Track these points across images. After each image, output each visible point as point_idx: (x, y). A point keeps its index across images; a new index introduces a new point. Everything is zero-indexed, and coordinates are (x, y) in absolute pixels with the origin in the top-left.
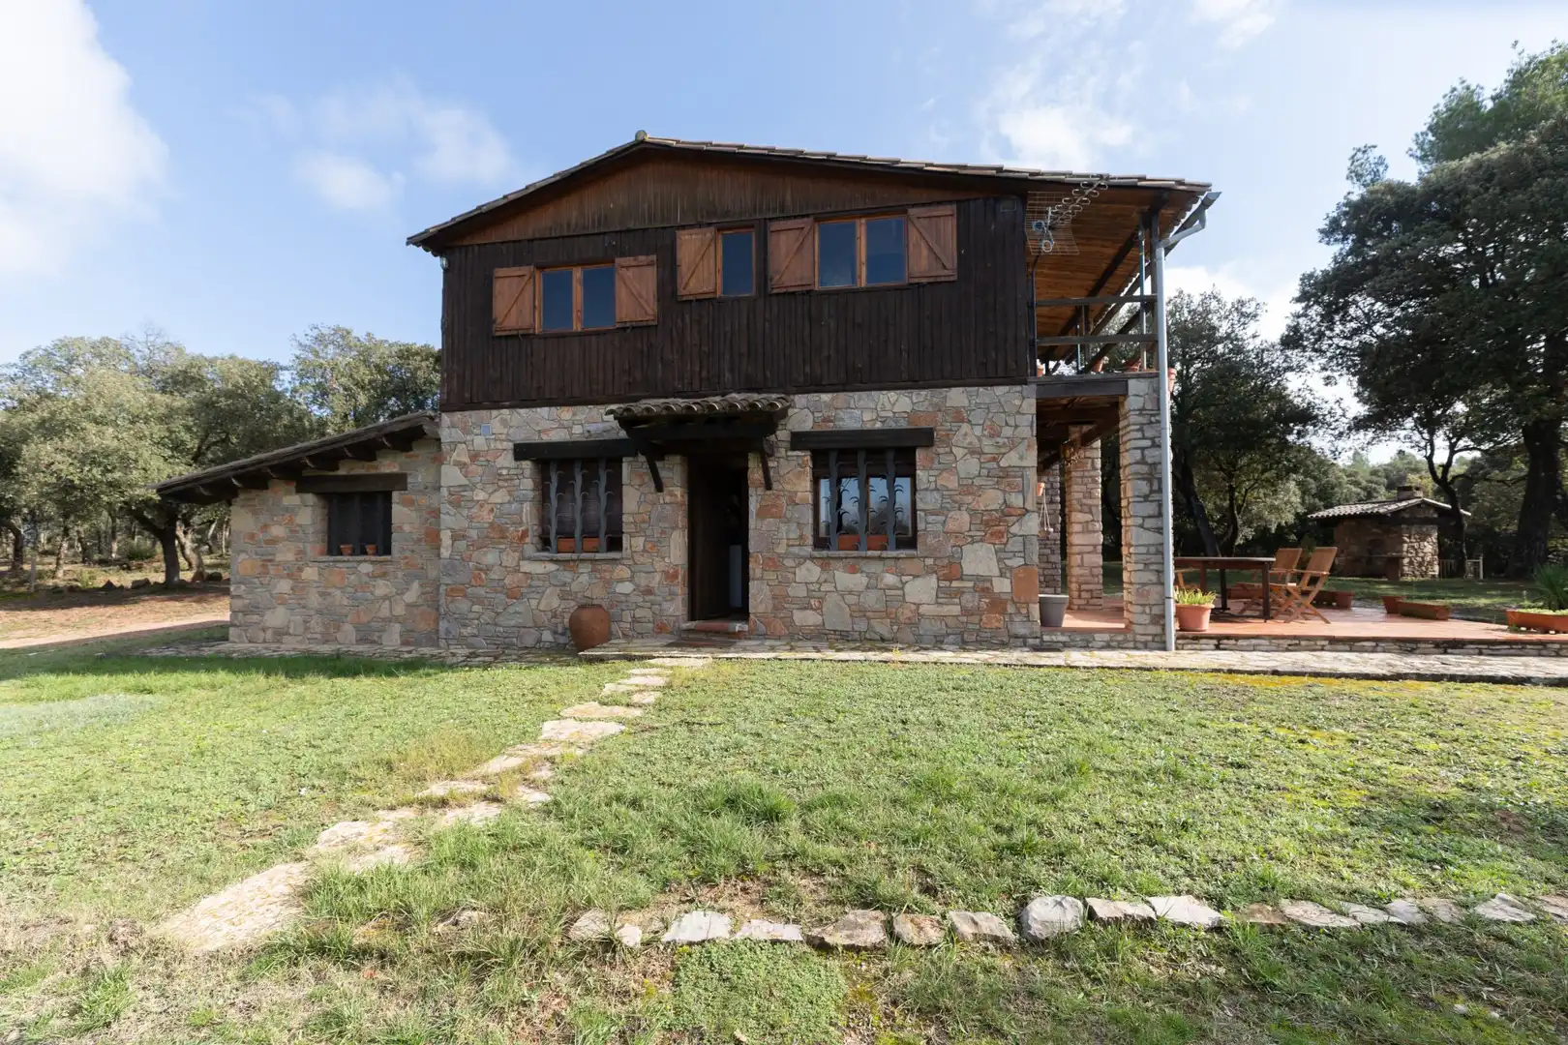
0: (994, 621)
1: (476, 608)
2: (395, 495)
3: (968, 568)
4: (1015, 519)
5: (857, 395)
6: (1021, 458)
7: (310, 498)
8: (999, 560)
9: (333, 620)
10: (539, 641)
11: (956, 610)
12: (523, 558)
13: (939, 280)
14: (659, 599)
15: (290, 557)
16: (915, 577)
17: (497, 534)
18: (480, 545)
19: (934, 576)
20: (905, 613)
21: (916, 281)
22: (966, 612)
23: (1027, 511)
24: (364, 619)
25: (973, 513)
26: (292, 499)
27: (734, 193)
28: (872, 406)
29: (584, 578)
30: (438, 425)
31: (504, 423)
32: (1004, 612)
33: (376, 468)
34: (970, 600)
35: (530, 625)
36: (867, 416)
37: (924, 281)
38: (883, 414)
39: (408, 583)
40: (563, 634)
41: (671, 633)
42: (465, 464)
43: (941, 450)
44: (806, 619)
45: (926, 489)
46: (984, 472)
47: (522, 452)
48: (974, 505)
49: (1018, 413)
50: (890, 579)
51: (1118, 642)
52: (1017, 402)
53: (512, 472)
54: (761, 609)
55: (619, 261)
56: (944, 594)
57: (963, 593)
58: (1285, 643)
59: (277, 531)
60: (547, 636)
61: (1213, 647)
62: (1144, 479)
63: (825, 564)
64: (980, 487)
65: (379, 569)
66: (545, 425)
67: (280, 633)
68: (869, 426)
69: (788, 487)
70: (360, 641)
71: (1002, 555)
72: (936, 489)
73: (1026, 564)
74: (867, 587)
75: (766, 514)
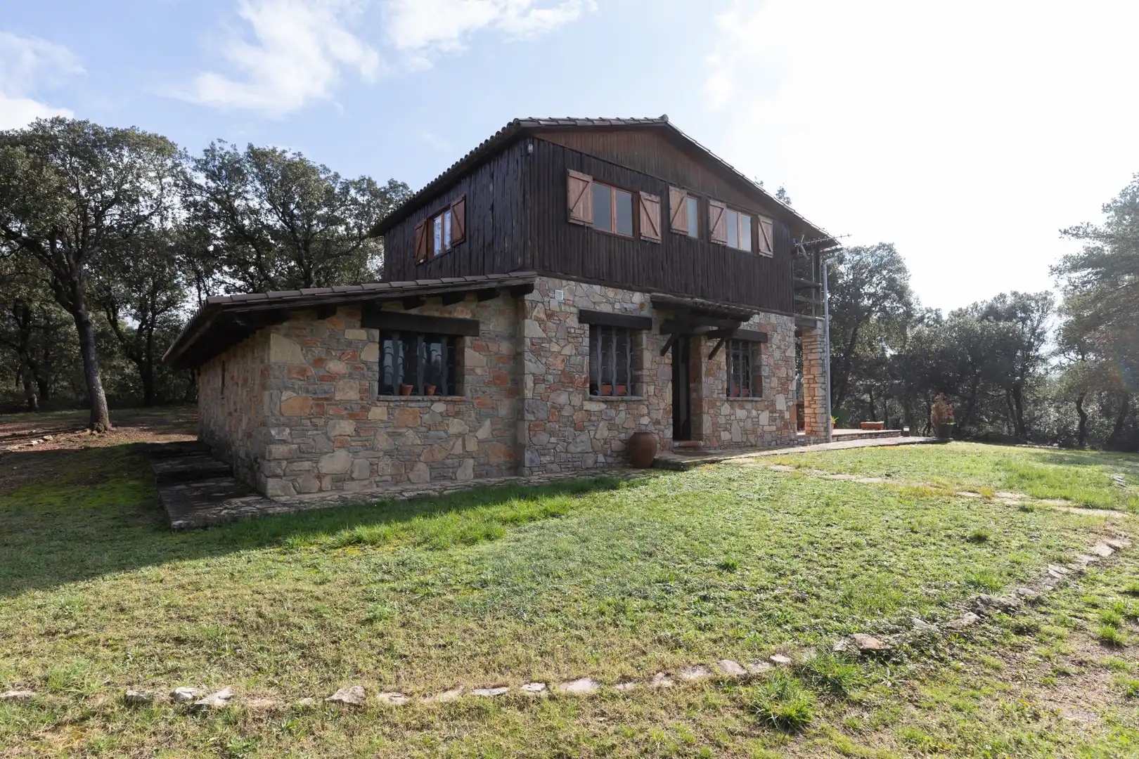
0: (785, 434)
1: (553, 440)
2: (468, 339)
3: (777, 407)
4: (790, 382)
6: (791, 352)
9: (404, 460)
10: (596, 462)
11: (775, 428)
12: (585, 399)
13: (768, 257)
14: (663, 427)
15: (354, 395)
16: (762, 411)
17: (566, 380)
18: (553, 389)
19: (768, 411)
20: (759, 431)
21: (761, 255)
23: (793, 379)
24: (439, 456)
25: (778, 378)
26: (357, 334)
29: (623, 414)
31: (571, 292)
32: (787, 428)
33: (450, 313)
34: (778, 423)
35: (591, 450)
37: (764, 255)
38: (750, 323)
39: (480, 421)
40: (610, 456)
42: (543, 321)
43: (769, 345)
44: (725, 436)
45: (764, 365)
46: (781, 358)
47: (584, 316)
48: (778, 375)
49: (790, 330)
50: (754, 413)
52: (790, 325)
53: (577, 331)
54: (708, 432)
55: (642, 193)
56: (772, 420)
57: (776, 419)
59: (335, 366)
60: (601, 458)
63: (731, 403)
64: (780, 366)
65: (450, 407)
66: (597, 299)
67: (339, 480)
69: (718, 359)
70: (433, 479)
71: (787, 400)
72: (767, 365)
73: (794, 405)
74: (747, 417)
75: (708, 374)
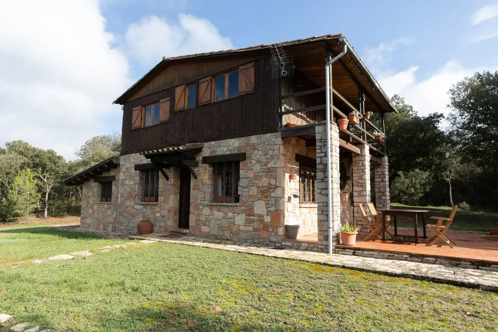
0: (264, 234)
1: (125, 220)
2: (113, 183)
3: (256, 211)
4: (272, 190)
5: (222, 141)
6: (275, 164)
7: (97, 184)
8: (267, 208)
9: (99, 222)
10: (137, 232)
11: (251, 229)
12: (135, 204)
13: (248, 93)
14: (166, 219)
15: (92, 202)
16: (239, 214)
17: (130, 196)
18: (126, 199)
19: (244, 214)
20: (235, 229)
21: (241, 94)
22: (255, 230)
23: (277, 187)
24: (105, 222)
25: (258, 187)
26: (93, 184)
27: (190, 72)
28: (227, 145)
29: (149, 211)
30: (120, 160)
31: (133, 158)
32: (268, 231)
33: (109, 174)
34: (256, 225)
35: (136, 227)
36: (225, 149)
37: (243, 94)
38: (230, 148)
39: (114, 211)
41: (168, 232)
42: (125, 172)
43: (248, 162)
44: (205, 229)
45: (243, 178)
46: (262, 170)
47: (137, 167)
48: (259, 185)
49: (275, 144)
50: (230, 214)
51: (311, 247)
52: (274, 140)
53: (134, 174)
54: (193, 224)
55: (161, 101)
56: (248, 222)
57: (254, 222)
58: (386, 255)
59: (90, 194)
61: (351, 253)
62: (322, 171)
63: (211, 208)
64: (261, 176)
65: (108, 206)
66: (142, 158)
67: (89, 226)
68: (226, 153)
69: (201, 178)
70: (103, 229)
71: (268, 206)
72: (246, 178)
73: (276, 210)
74: (223, 218)
75: (194, 189)
